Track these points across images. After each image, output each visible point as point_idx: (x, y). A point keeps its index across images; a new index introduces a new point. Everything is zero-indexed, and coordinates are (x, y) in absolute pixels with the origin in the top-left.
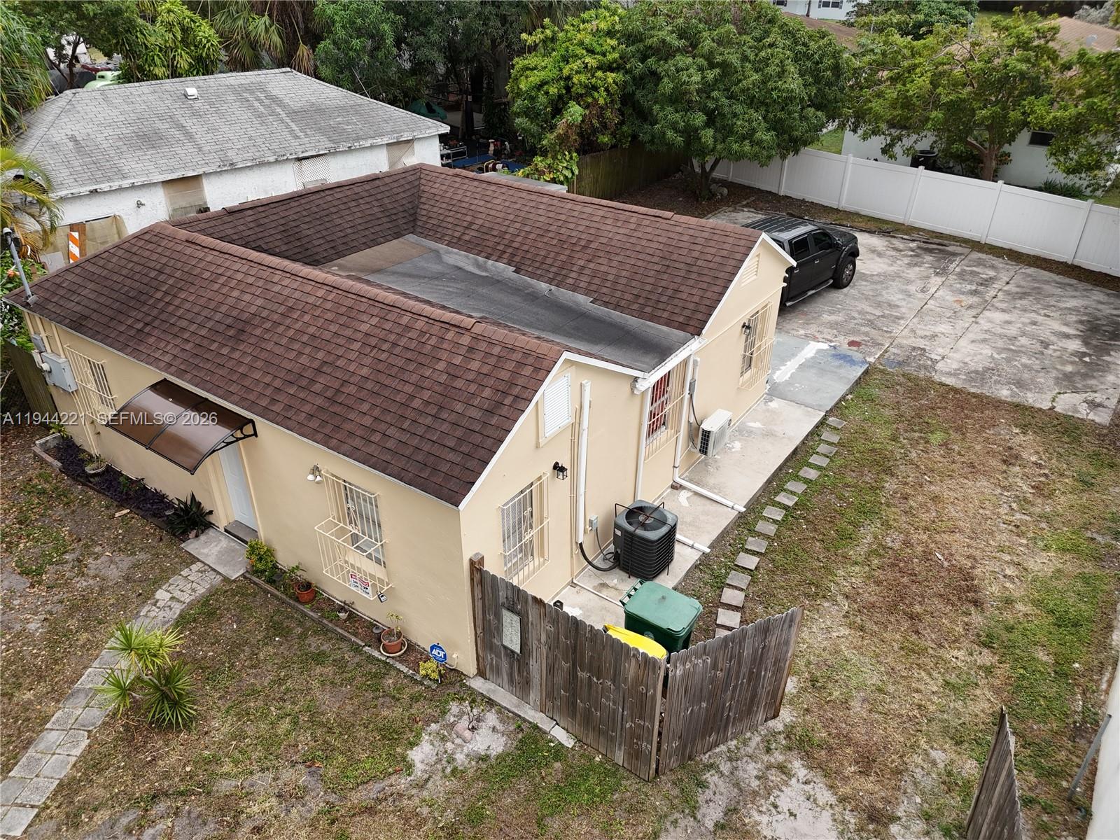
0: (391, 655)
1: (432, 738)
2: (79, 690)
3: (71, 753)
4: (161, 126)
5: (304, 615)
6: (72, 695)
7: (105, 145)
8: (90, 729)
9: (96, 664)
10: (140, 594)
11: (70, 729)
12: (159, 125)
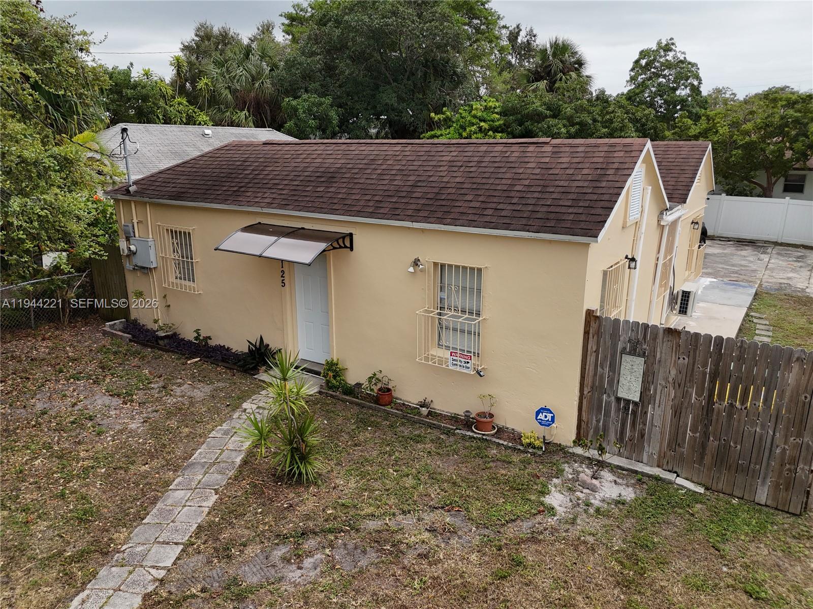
0: (486, 433)
1: (558, 489)
2: (193, 464)
3: (202, 505)
4: (187, 149)
5: (388, 413)
6: (188, 466)
7: (149, 154)
8: (216, 487)
9: (204, 446)
10: (228, 405)
11: (195, 489)
12: (185, 148)
